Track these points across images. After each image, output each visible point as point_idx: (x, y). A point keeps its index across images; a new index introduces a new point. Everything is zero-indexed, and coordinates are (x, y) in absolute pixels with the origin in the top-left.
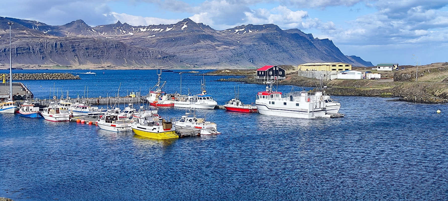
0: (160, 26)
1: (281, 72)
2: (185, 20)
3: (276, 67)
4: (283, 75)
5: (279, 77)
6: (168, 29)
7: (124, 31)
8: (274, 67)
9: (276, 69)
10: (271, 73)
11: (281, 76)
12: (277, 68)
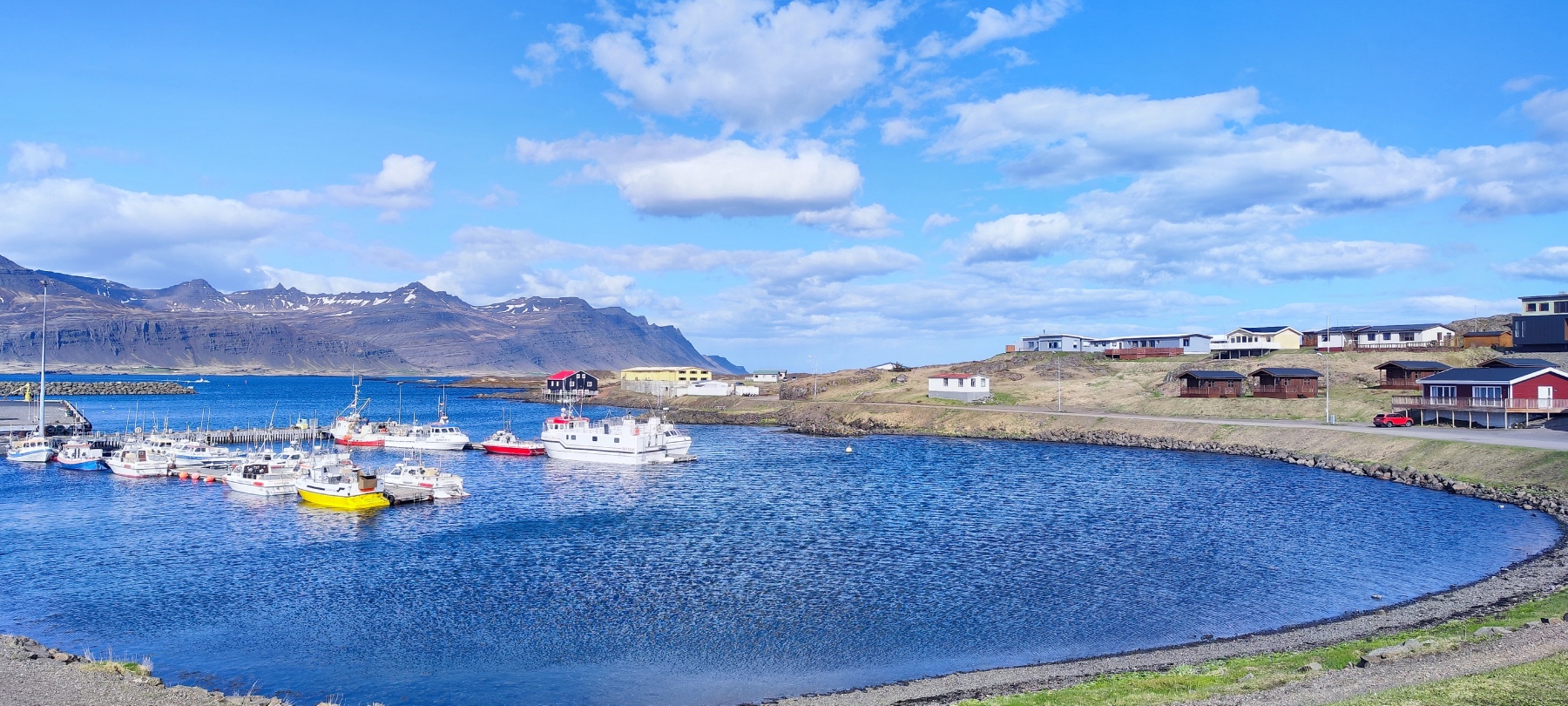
0: (363, 295)
1: (591, 382)
2: (412, 286)
3: (581, 373)
4: (594, 388)
5: (587, 392)
6: (378, 302)
7: (289, 303)
8: (578, 374)
9: (581, 377)
10: (572, 384)
11: (590, 389)
12: (583, 375)
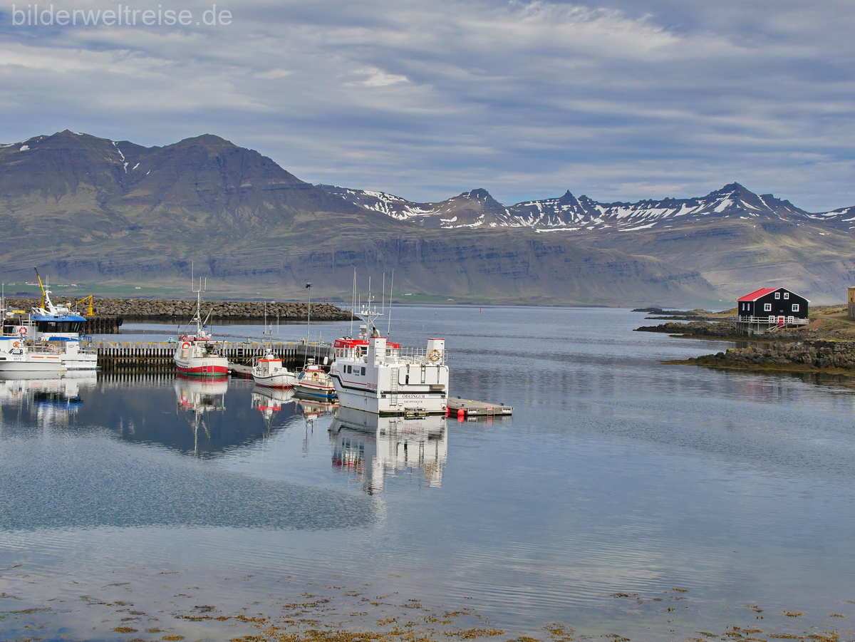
1: (798, 305)
2: (727, 189)
3: (782, 291)
4: (803, 313)
5: (792, 320)
6: (684, 211)
7: (578, 215)
8: (777, 291)
9: (782, 296)
10: (768, 307)
11: (796, 315)
12: (785, 294)
